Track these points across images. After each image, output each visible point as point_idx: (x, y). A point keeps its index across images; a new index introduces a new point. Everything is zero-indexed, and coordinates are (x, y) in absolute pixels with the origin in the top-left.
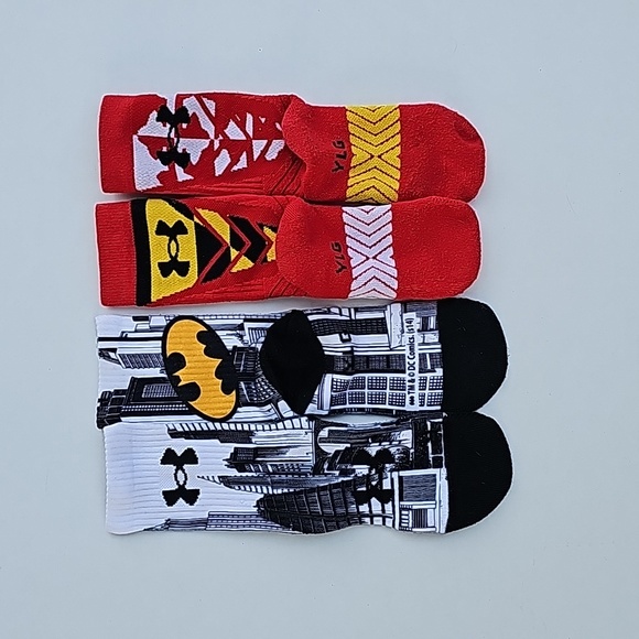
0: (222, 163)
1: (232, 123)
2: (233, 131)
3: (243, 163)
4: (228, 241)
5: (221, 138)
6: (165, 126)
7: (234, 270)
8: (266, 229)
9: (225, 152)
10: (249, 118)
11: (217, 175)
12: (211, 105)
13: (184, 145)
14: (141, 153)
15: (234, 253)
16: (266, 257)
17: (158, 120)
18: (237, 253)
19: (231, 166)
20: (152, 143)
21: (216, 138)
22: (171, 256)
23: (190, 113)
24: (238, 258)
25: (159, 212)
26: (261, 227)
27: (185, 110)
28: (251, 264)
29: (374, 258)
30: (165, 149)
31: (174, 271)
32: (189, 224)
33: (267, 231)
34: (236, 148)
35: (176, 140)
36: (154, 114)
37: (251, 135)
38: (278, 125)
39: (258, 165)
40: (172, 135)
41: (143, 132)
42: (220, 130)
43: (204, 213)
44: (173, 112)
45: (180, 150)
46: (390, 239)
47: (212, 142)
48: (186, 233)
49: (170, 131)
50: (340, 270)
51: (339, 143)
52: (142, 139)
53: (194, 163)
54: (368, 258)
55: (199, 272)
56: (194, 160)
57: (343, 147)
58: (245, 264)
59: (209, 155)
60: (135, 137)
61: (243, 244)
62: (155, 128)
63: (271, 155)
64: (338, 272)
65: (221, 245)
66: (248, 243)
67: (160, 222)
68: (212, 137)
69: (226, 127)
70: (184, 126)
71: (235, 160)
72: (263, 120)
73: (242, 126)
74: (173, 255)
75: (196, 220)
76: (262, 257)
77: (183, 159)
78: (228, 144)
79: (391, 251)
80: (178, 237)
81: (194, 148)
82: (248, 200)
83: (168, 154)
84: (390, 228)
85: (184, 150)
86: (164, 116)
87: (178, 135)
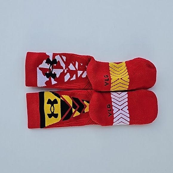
0: (67, 77)
1: (71, 64)
2: (71, 67)
3: (74, 78)
4: (72, 106)
5: (67, 69)
6: (48, 65)
7: (74, 116)
8: (84, 102)
9: (68, 74)
10: (77, 63)
11: (65, 81)
12: (64, 58)
13: (54, 71)
14: (40, 73)
15: (74, 110)
16: (84, 111)
17: (46, 63)
18: (75, 110)
19: (70, 79)
20: (43, 70)
21: (66, 69)
22: (51, 112)
23: (57, 61)
24: (75, 112)
25: (49, 96)
26: (83, 101)
27: (56, 60)
28: (79, 114)
29: (122, 110)
30: (48, 72)
31: (53, 117)
32: (59, 100)
33: (85, 102)
34: (72, 73)
35: (52, 69)
36: (45, 61)
37: (77, 69)
38: (86, 66)
39: (79, 79)
40: (51, 68)
41: (40, 66)
42: (67, 66)
43: (64, 96)
44: (52, 61)
45: (53, 73)
46: (127, 103)
47: (64, 70)
48: (57, 103)
49: (50, 67)
50: (110, 115)
51: (106, 76)
52: (40, 69)
53: (58, 77)
54: (119, 110)
55: (62, 117)
56: (58, 76)
57: (108, 77)
58: (77, 114)
59: (63, 75)
60: (38, 68)
61: (77, 107)
62: (45, 65)
63: (84, 76)
64: (109, 116)
65: (69, 107)
66: (78, 107)
67: (49, 99)
68: (64, 68)
69: (69, 66)
70: (55, 65)
71: (72, 77)
72: (82, 64)
73: (74, 65)
74: (52, 111)
75: (61, 98)
76: (83, 111)
77: (54, 76)
78: (69, 71)
79: (127, 107)
80: (54, 105)
81: (58, 72)
82: (78, 92)
83: (49, 74)
84: (127, 100)
85: (54, 73)
86: (48, 62)
87: (53, 68)
